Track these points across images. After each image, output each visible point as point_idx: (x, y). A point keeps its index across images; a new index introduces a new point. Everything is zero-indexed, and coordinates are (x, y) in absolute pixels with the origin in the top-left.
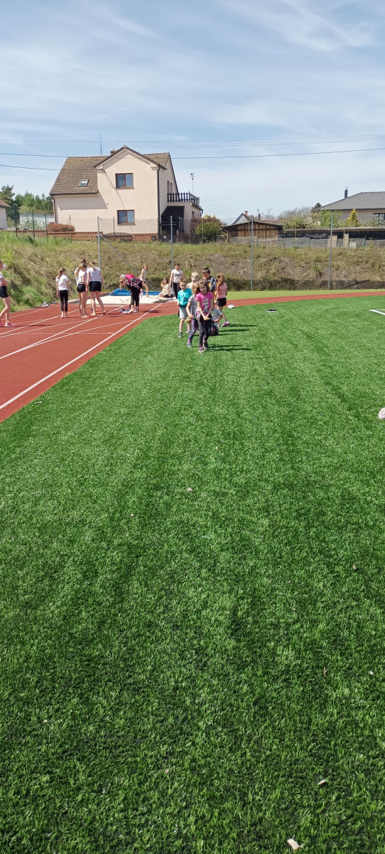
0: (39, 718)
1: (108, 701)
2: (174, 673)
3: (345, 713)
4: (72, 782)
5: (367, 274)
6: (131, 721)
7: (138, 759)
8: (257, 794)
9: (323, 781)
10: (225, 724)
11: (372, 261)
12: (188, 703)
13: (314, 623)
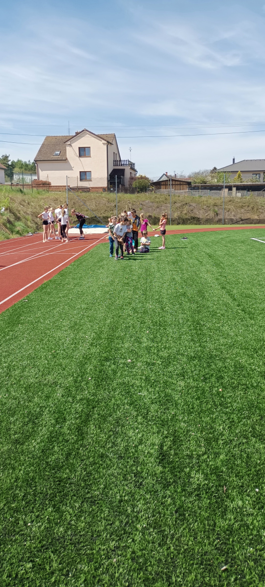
0: (24, 522)
1: (73, 510)
2: (119, 490)
3: (239, 519)
4: (48, 568)
5: (248, 214)
6: (90, 524)
7: (94, 552)
8: (178, 577)
9: (225, 568)
10: (155, 526)
11: (252, 206)
12: (129, 511)
13: (217, 455)
